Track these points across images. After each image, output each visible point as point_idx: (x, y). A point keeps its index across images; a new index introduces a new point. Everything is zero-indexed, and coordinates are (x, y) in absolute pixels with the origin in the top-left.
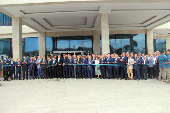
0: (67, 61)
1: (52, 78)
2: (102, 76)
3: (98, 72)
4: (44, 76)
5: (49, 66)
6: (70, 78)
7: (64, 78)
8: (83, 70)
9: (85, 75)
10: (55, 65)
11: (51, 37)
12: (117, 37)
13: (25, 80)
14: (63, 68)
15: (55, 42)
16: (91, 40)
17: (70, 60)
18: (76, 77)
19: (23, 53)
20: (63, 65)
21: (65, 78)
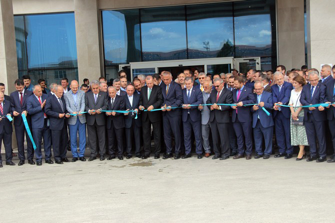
0: (179, 94)
1: (125, 159)
2: (313, 150)
3: (299, 136)
4: (98, 149)
6: (189, 156)
7: (166, 157)
8: (236, 128)
11: (121, 11)
15: (136, 26)
16: (268, 16)
17: (189, 92)
18: (210, 155)
19: (20, 71)
21: (171, 156)
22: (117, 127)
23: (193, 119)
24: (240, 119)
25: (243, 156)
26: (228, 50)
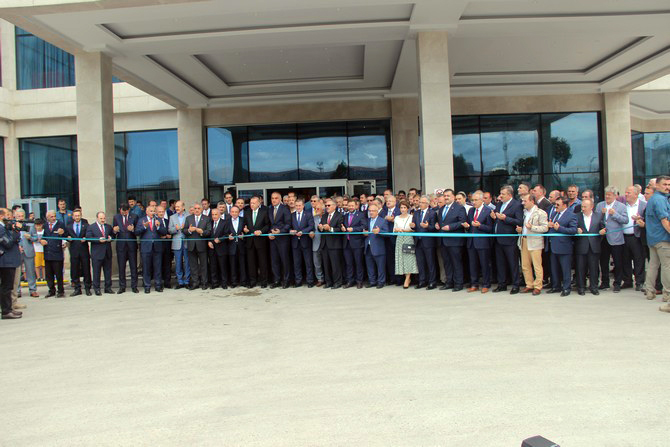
0: (287, 218)
1: (229, 288)
2: (422, 278)
3: (405, 264)
4: (200, 278)
5: (217, 240)
6: (300, 285)
7: (274, 286)
8: (347, 254)
9: (355, 276)
10: (242, 236)
11: (228, 128)
12: (484, 126)
13: (129, 295)
14: (272, 246)
15: (244, 145)
16: (384, 137)
17: (299, 216)
18: (322, 284)
19: (119, 192)
20: (270, 235)
21: (279, 285)
22: (220, 254)
23: (304, 245)
24: (352, 245)
25: (353, 284)
26: (342, 172)
